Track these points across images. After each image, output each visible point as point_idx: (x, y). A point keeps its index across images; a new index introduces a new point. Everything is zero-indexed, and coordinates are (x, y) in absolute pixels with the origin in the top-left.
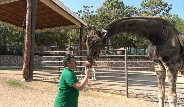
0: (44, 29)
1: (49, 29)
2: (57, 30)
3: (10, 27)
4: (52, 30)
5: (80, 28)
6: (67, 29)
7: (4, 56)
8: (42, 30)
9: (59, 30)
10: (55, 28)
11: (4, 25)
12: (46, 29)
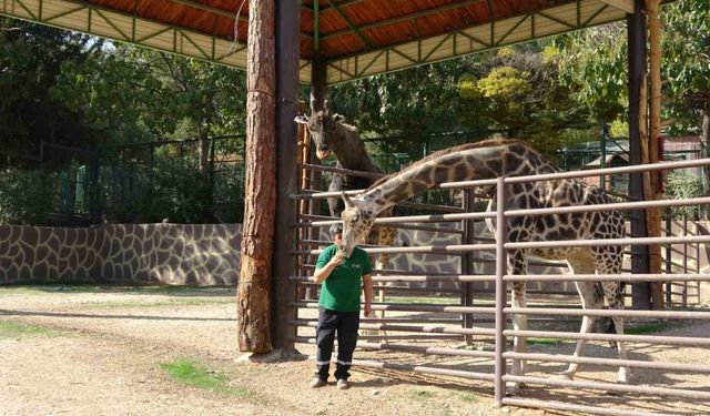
0: (399, 48)
1: (429, 44)
2: (476, 45)
3: (210, 55)
4: (450, 51)
5: (629, 16)
6: (538, 31)
7: (204, 226)
8: (392, 55)
9: (493, 45)
10: (467, 31)
11: (178, 48)
12: (410, 49)
